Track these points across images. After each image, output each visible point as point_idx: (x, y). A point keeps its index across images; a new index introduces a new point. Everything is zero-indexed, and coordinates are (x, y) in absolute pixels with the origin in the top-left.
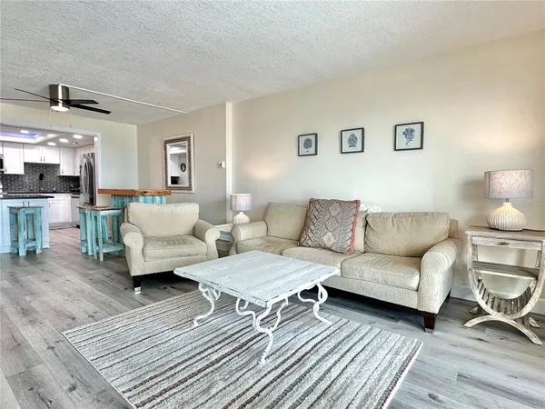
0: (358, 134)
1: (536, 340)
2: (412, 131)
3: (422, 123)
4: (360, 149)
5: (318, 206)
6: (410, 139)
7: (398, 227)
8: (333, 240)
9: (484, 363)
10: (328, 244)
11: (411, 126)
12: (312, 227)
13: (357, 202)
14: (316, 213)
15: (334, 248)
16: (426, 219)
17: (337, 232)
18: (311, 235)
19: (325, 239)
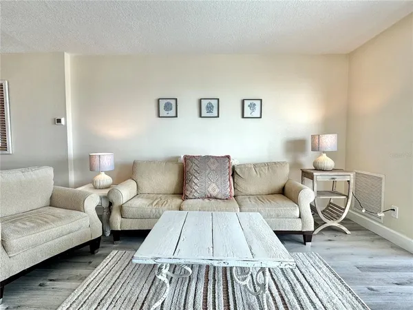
0: (214, 103)
1: (348, 232)
2: (254, 105)
3: (261, 100)
4: (216, 115)
5: (196, 162)
6: (253, 111)
7: (260, 174)
8: (217, 190)
9: (352, 254)
10: (214, 194)
11: (254, 102)
12: (196, 181)
13: (228, 157)
14: (196, 168)
15: (219, 196)
16: (277, 167)
17: (219, 183)
18: (196, 188)
19: (210, 189)
